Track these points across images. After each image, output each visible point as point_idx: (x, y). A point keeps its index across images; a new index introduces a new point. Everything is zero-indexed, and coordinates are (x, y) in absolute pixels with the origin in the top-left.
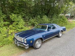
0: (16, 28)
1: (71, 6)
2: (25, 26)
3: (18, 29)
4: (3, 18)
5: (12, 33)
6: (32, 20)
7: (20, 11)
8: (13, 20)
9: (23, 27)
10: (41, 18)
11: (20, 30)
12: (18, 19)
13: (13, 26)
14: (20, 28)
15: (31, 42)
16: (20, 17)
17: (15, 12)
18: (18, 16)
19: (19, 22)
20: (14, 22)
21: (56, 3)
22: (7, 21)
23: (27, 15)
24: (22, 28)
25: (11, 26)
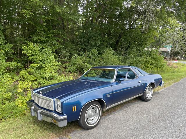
0: (35, 79)
1: (173, 27)
2: (60, 74)
3: (42, 81)
4: (6, 53)
5: (25, 90)
6: (78, 60)
7: (48, 37)
8: (30, 58)
9: (55, 75)
10: (100, 54)
11: (47, 83)
12: (42, 56)
13: (29, 73)
14: (47, 77)
15: (74, 109)
16: (48, 50)
17: (35, 39)
18: (43, 49)
19: (46, 64)
20: (33, 62)
21: (135, 21)
22: (15, 61)
23: (65, 48)
24: (52, 79)
25: (23, 73)
